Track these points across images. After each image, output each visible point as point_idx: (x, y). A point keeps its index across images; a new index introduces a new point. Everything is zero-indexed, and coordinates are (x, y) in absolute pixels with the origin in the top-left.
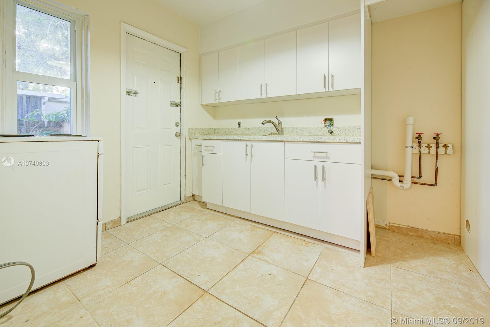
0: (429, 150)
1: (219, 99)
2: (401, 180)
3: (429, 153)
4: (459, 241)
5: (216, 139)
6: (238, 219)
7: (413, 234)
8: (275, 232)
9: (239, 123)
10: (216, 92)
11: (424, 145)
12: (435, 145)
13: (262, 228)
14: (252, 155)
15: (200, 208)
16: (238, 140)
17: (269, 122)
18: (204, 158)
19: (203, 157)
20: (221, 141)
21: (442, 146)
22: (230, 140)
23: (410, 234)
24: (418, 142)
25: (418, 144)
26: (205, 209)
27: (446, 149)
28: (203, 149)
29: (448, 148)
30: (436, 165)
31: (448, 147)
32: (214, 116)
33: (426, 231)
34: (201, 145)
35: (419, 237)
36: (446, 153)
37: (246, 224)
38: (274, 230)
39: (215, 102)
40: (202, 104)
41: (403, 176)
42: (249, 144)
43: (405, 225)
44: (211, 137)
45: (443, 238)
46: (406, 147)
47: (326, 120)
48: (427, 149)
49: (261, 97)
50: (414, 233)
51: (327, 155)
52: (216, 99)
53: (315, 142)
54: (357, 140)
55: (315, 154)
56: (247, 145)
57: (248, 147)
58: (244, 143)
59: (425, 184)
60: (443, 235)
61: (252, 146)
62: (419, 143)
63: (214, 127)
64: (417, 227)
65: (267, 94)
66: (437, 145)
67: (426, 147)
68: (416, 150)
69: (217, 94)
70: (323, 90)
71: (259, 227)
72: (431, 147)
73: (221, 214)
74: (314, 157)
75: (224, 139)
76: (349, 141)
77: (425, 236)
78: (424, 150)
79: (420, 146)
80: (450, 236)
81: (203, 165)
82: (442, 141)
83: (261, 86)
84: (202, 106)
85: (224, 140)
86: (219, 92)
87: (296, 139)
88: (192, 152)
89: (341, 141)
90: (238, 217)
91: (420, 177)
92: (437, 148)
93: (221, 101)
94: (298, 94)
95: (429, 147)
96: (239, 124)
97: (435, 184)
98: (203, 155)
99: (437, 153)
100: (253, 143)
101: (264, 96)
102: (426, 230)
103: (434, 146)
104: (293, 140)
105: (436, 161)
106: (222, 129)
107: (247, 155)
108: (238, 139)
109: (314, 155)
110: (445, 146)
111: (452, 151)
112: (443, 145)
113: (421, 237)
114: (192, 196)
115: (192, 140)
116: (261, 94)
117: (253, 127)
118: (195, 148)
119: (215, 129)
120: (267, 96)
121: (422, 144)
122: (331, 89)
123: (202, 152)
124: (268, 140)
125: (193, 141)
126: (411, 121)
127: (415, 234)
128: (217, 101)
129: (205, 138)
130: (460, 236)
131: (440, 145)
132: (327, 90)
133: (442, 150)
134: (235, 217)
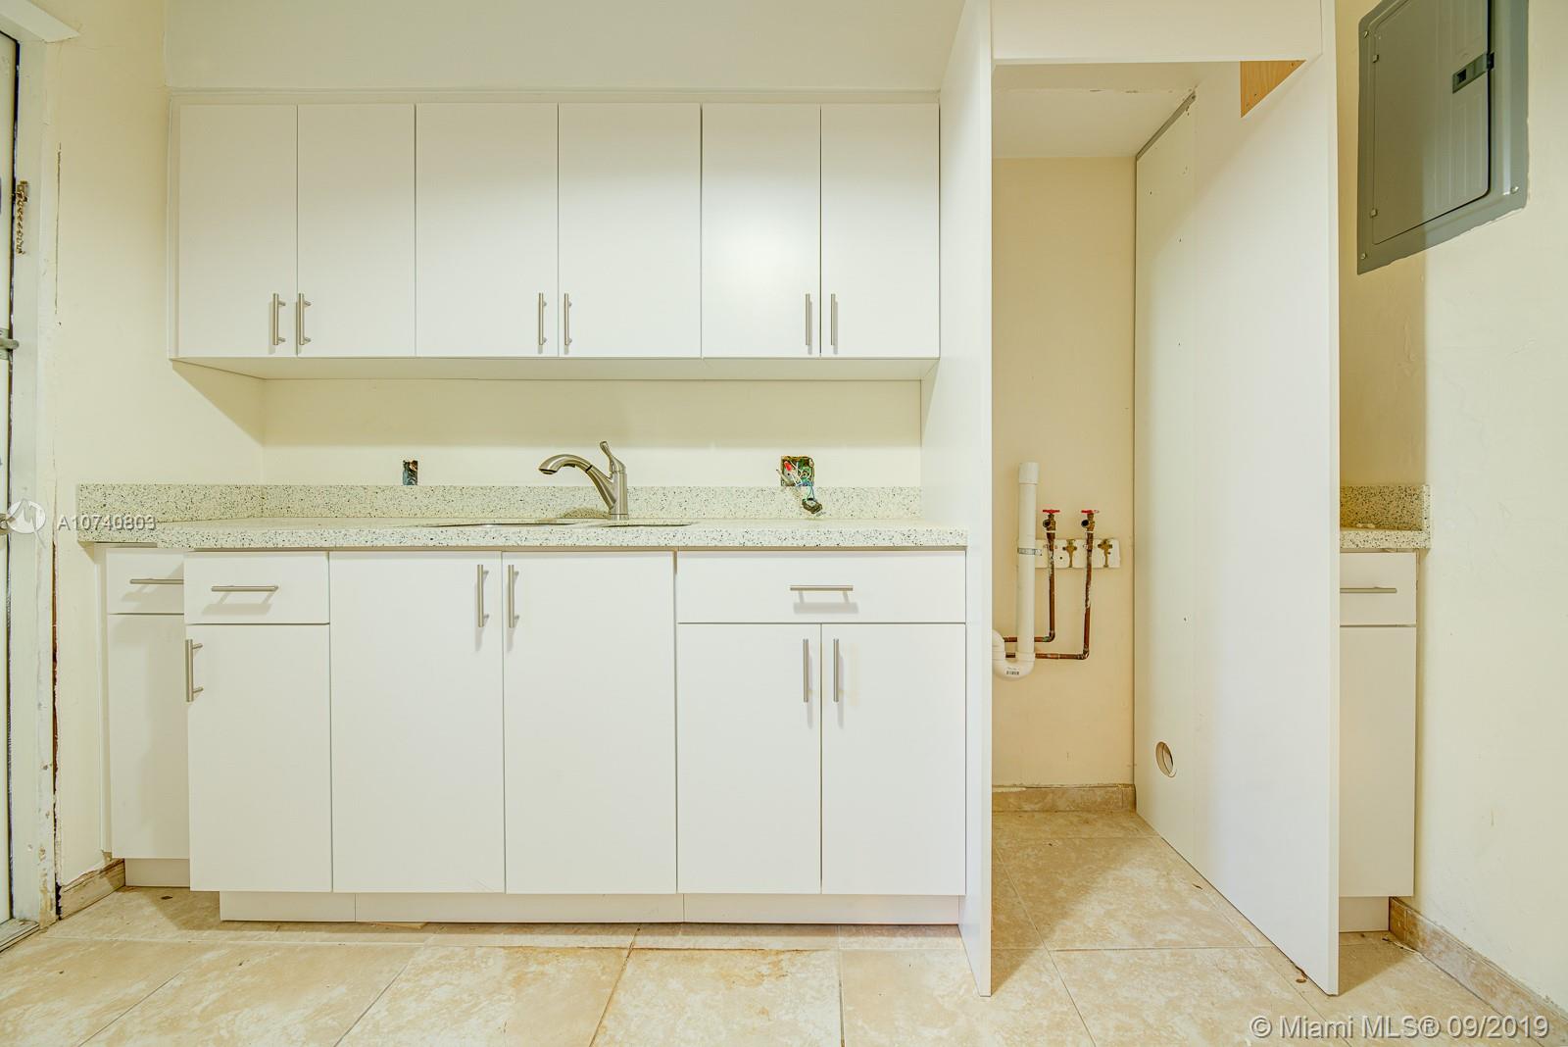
0: (1071, 556)
1: (301, 339)
2: (1011, 651)
3: (1071, 566)
4: (1131, 799)
5: (287, 545)
6: (432, 938)
7: (1032, 806)
8: (632, 949)
9: (406, 464)
10: (277, 303)
11: (1059, 543)
12: (1084, 542)
13: (565, 951)
14: (513, 619)
15: (170, 934)
16: (434, 548)
17: (573, 466)
18: (199, 657)
19: (191, 648)
20: (325, 558)
21: (1099, 546)
22: (383, 549)
23: (1027, 807)
24: (1048, 534)
25: (1045, 542)
26: (206, 933)
27: (1107, 553)
28: (196, 598)
29: (1110, 550)
30: (1087, 600)
31: (1111, 546)
32: (262, 429)
33: (1062, 791)
34: (181, 582)
35: (1047, 811)
36: (1106, 566)
37: (479, 952)
38: (624, 940)
39: (272, 351)
40: (181, 355)
41: (1014, 640)
42: (495, 565)
43: (1015, 786)
44: (257, 536)
45: (1099, 800)
46: (1019, 550)
47: (788, 463)
48: (1066, 554)
49: (540, 351)
50: (1036, 803)
51: (846, 596)
52: (277, 340)
53: (804, 548)
54: (949, 537)
55: (801, 597)
56: (482, 573)
57: (489, 581)
58: (469, 565)
59: (1063, 657)
60: (1098, 792)
61: (513, 574)
62: (1051, 537)
63: (262, 482)
64: (1043, 784)
65: (567, 342)
66: (1088, 543)
67: (1064, 549)
68: (1044, 562)
69: (287, 316)
70: (802, 351)
71: (548, 951)
72: (1075, 549)
73: (319, 938)
74: (800, 607)
75: (341, 543)
76: (924, 541)
77: (1062, 804)
78: (1061, 558)
79: (1051, 548)
80: (1113, 792)
81: (191, 693)
82: (1100, 532)
83: (542, 304)
84: (174, 368)
85: (336, 549)
86: (301, 304)
87: (725, 538)
88: (104, 621)
89: (898, 542)
90: (428, 926)
91: (1052, 637)
92: (1089, 551)
93: (307, 351)
94: (705, 358)
95: (1070, 548)
96: (411, 470)
97: (1085, 652)
98: (194, 634)
99: (1089, 566)
100: (520, 563)
101: (552, 350)
102: (1061, 788)
103: (1080, 544)
104: (713, 544)
105: (1087, 588)
106: (308, 489)
107: (482, 619)
108: (431, 543)
109: (798, 601)
110: (1105, 545)
111: (1119, 559)
112: (1099, 542)
113: (1052, 810)
114: (108, 869)
115: (108, 555)
116: (542, 341)
117: (483, 485)
118: (128, 597)
119: (264, 493)
120: (566, 352)
121: (1056, 542)
122: (828, 351)
123: (187, 619)
124: (597, 544)
125: (114, 558)
126: (1031, 473)
127: (1037, 807)
128: (286, 351)
129: (211, 544)
130: (1133, 786)
131: (1096, 542)
132: (816, 354)
133: (1098, 555)
134: (414, 930)
